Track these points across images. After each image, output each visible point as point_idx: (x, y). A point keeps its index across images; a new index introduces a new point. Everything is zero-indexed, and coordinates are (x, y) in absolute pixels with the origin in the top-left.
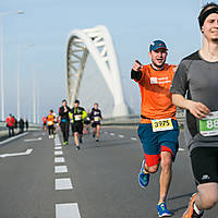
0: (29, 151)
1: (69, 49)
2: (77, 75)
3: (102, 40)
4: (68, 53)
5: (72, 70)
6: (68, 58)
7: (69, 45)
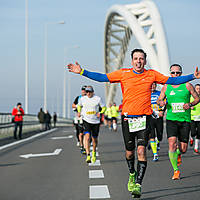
0: (57, 152)
1: (108, 28)
2: (117, 60)
3: (148, 18)
4: (107, 34)
5: (111, 54)
6: (107, 40)
7: (108, 24)
